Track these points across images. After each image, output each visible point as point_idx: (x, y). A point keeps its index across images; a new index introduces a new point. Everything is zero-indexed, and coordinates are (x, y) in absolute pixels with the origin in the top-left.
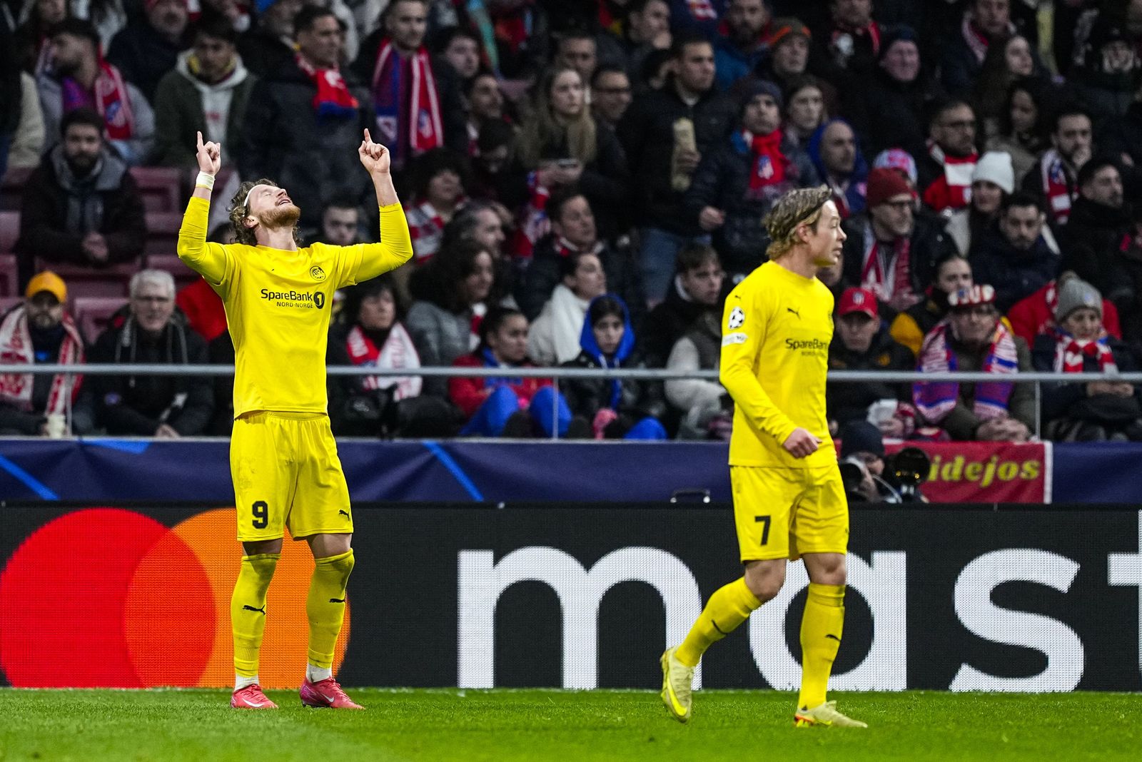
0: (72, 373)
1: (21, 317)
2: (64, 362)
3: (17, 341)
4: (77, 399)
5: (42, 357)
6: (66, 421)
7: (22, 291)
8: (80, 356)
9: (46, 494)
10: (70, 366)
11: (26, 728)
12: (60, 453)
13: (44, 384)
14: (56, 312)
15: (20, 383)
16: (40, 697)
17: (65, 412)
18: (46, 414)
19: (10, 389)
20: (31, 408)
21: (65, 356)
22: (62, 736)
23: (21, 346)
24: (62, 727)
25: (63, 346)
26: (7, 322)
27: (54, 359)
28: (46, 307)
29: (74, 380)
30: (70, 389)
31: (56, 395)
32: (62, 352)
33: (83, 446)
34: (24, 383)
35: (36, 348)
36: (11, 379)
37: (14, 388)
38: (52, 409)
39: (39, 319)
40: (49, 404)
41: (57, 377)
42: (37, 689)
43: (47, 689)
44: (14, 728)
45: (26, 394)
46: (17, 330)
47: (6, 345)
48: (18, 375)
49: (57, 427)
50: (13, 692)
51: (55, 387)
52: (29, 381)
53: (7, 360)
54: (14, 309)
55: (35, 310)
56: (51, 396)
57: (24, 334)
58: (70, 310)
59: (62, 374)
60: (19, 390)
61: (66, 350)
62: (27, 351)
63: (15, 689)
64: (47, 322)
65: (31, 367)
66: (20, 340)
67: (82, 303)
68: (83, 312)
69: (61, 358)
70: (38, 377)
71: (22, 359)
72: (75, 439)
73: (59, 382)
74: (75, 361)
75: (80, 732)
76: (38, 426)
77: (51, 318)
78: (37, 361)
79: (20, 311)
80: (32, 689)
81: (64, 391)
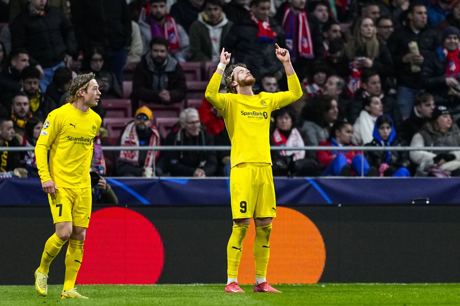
0: (155, 150)
1: (133, 126)
2: (152, 145)
3: (131, 136)
4: (157, 160)
5: (142, 143)
6: (153, 170)
7: (133, 115)
8: (159, 143)
9: (145, 202)
10: (155, 147)
11: (137, 302)
12: (150, 184)
13: (143, 154)
14: (147, 123)
15: (133, 154)
16: (142, 289)
17: (152, 166)
18: (145, 168)
19: (129, 157)
20: (138, 164)
21: (152, 143)
23: (133, 138)
24: (152, 301)
25: (151, 139)
26: (127, 128)
27: (147, 144)
28: (143, 121)
29: (156, 153)
30: (154, 157)
31: (149, 159)
32: (151, 141)
33: (160, 181)
34: (135, 154)
35: (140, 139)
36: (129, 152)
37: (131, 156)
38: (147, 165)
40: (146, 163)
41: (149, 152)
42: (142, 285)
43: (146, 285)
44: (132, 302)
45: (136, 159)
46: (132, 131)
47: (127, 138)
48: (132, 151)
49: (149, 173)
51: (148, 156)
52: (137, 153)
53: (127, 144)
54: (130, 122)
55: (138, 122)
56: (146, 160)
57: (135, 133)
58: (154, 123)
59: (151, 150)
60: (133, 157)
61: (153, 140)
62: (136, 140)
63: (132, 285)
64: (143, 127)
65: (138, 147)
66: (133, 135)
67: (159, 120)
68: (160, 124)
69: (151, 143)
70: (141, 152)
71: (134, 144)
72: (157, 178)
73: (150, 154)
74: (157, 145)
75: (160, 303)
76: (141, 173)
77: (145, 126)
78: (141, 145)
79: (133, 124)
80: (139, 285)
81: (152, 158)
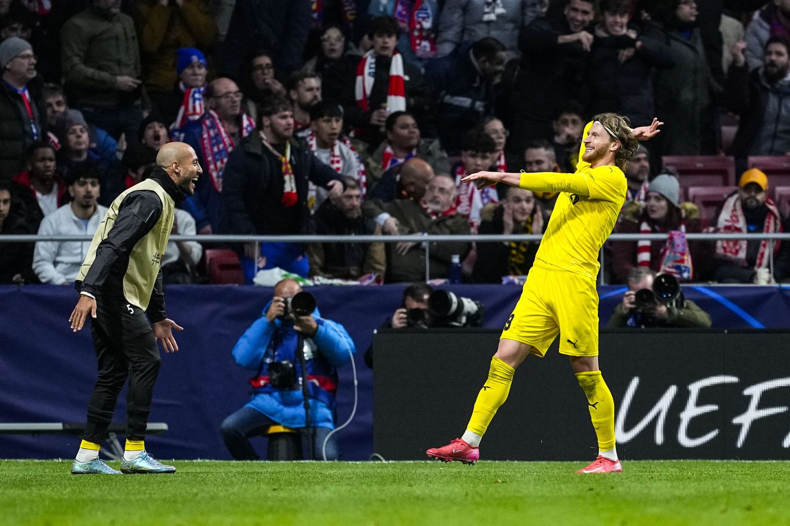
0: (774, 239)
1: (737, 199)
2: (768, 232)
3: (734, 217)
4: (777, 254)
5: (752, 228)
6: (770, 272)
8: (778, 227)
9: (756, 324)
10: (772, 234)
11: (742, 489)
12: (766, 295)
13: (754, 246)
14: (760, 197)
15: (737, 247)
16: (752, 467)
17: (768, 266)
18: (756, 268)
19: (731, 252)
20: (746, 264)
21: (768, 227)
22: (767, 495)
23: (738, 221)
24: (768, 488)
25: (767, 220)
26: (727, 204)
27: (760, 230)
28: (753, 194)
29: (775, 243)
30: (772, 250)
31: (762, 254)
32: (766, 224)
33: (781, 290)
34: (741, 247)
35: (749, 222)
36: (731, 244)
37: (734, 251)
38: (760, 265)
39: (748, 201)
40: (758, 261)
41: (763, 242)
42: (750, 462)
43: (757, 462)
44: (735, 489)
45: (742, 255)
46: (734, 210)
47: (727, 221)
48: (736, 241)
49: (764, 277)
50: (733, 463)
51: (761, 249)
52: (744, 245)
53: (728, 230)
54: (731, 195)
55: (745, 196)
56: (759, 256)
57: (739, 212)
58: (771, 194)
59: (767, 240)
60: (737, 252)
61: (769, 222)
62: (741, 223)
63: (735, 461)
64: (754, 203)
65: (745, 235)
66: (736, 216)
67: (780, 190)
68: (781, 196)
69: (765, 228)
70: (750, 242)
71: (739, 230)
72: (777, 285)
73: (764, 246)
74: (775, 231)
75: (780, 491)
76: (752, 277)
77: (757, 201)
78: (749, 231)
79: (736, 196)
80: (747, 462)
81: (767, 252)
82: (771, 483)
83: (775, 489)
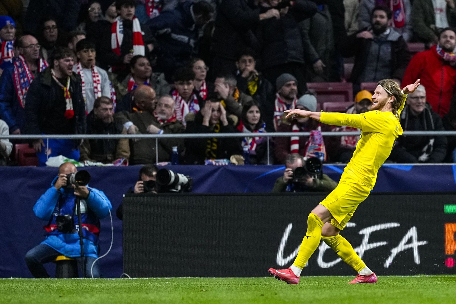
1: (354, 110)
11: (358, 294)
15: (355, 140)
19: (350, 143)
22: (374, 298)
24: (375, 294)
28: (365, 106)
33: (383, 168)
36: (351, 138)
37: (352, 142)
39: (362, 111)
44: (354, 294)
48: (354, 137)
53: (349, 130)
54: (350, 107)
55: (360, 107)
60: (354, 143)
65: (359, 133)
71: (356, 129)
75: (383, 296)
79: (353, 108)
82: (377, 290)
83: (380, 294)
